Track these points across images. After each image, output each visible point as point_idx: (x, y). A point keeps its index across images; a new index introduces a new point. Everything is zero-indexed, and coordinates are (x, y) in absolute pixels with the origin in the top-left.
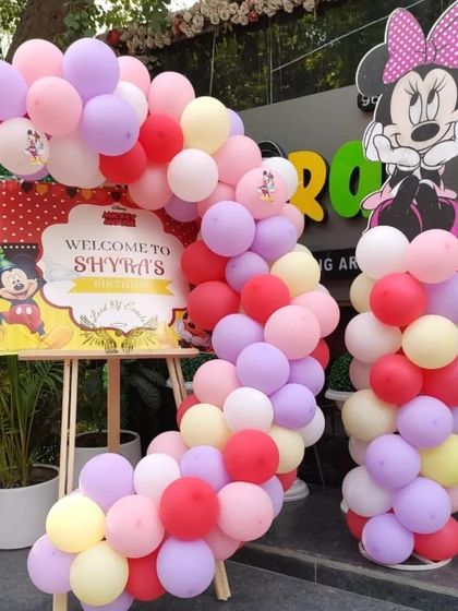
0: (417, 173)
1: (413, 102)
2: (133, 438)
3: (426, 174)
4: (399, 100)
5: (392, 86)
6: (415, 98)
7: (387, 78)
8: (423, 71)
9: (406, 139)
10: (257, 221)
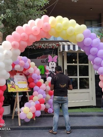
0: (52, 72)
1: (51, 64)
2: (9, 105)
3: (53, 72)
4: (50, 64)
5: (49, 63)
6: (52, 64)
7: (48, 62)
8: (52, 62)
9: (51, 68)
10: (38, 75)
